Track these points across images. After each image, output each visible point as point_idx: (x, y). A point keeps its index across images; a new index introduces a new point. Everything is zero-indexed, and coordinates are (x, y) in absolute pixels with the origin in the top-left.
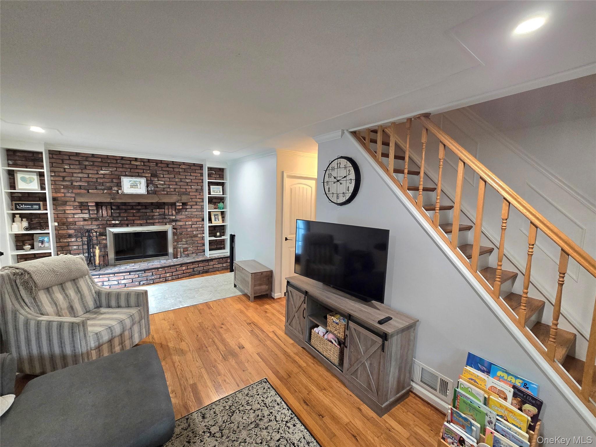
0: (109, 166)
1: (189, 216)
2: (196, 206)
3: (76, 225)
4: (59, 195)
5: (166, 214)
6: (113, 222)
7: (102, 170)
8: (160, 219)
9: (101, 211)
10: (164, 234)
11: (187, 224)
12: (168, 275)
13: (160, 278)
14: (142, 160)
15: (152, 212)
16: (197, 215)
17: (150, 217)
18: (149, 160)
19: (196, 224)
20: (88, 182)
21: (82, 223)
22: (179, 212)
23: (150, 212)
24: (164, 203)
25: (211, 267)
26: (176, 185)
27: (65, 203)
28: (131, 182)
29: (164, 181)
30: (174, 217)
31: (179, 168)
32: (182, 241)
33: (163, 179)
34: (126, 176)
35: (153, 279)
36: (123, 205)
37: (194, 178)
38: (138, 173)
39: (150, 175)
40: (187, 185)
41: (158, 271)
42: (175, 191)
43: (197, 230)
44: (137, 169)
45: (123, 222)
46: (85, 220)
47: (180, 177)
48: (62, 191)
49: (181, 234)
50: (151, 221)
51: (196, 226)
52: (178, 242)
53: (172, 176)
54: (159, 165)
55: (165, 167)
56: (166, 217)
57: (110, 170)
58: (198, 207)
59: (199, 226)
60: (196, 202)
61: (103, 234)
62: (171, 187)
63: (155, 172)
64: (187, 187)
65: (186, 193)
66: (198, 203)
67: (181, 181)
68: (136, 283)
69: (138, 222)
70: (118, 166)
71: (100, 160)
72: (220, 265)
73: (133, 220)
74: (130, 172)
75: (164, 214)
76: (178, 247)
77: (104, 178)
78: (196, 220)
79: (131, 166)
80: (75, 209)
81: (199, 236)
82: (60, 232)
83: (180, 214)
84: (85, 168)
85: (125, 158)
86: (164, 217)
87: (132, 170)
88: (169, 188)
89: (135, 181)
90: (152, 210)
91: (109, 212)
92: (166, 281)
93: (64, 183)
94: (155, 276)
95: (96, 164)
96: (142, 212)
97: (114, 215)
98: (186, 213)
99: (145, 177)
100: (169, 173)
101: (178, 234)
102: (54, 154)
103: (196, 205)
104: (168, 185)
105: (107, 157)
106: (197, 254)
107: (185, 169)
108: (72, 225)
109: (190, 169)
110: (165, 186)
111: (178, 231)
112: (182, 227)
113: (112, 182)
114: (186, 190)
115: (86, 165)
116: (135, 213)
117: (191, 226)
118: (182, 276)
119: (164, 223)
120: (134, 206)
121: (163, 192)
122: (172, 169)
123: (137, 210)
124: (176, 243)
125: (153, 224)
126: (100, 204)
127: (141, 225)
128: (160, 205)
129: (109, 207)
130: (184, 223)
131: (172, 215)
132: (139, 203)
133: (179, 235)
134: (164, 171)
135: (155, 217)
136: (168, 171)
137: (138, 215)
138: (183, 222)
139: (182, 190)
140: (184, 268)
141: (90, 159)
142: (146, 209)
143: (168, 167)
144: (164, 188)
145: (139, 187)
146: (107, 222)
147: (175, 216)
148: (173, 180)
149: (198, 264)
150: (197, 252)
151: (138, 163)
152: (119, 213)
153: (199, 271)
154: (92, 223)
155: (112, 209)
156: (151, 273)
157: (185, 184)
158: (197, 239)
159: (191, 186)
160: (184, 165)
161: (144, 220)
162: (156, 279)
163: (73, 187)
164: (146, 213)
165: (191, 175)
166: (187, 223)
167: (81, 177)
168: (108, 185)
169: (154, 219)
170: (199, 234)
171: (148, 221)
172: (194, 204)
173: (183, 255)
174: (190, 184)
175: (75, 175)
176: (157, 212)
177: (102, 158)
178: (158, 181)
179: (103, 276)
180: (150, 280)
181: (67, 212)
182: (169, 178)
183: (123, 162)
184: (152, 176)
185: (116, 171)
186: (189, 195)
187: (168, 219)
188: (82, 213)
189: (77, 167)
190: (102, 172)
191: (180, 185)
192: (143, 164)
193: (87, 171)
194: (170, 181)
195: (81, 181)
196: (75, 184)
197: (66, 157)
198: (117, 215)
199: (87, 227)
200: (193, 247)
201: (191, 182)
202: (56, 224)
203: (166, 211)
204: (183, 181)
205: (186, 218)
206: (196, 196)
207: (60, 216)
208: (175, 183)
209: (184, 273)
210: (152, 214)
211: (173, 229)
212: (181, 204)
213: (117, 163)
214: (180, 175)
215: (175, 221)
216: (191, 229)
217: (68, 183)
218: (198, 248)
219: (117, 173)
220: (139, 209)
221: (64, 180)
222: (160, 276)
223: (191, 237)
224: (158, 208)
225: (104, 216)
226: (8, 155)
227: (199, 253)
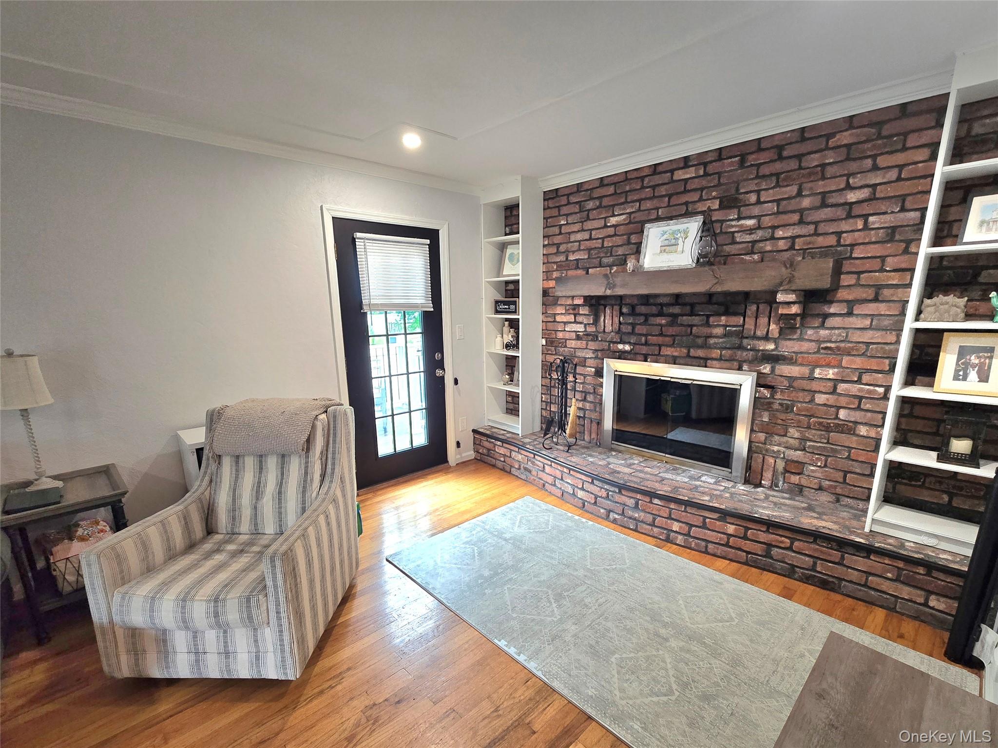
0: (626, 202)
1: (833, 345)
2: (873, 306)
3: (566, 346)
4: (552, 284)
5: (745, 334)
6: (620, 347)
7: (614, 216)
8: (725, 348)
9: (602, 318)
10: (728, 399)
11: (816, 375)
12: (676, 526)
13: (653, 524)
14: (702, 160)
15: (707, 324)
16: (868, 344)
17: (700, 341)
18: (721, 154)
19: (859, 381)
20: (589, 250)
21: (572, 344)
22: (793, 328)
23: (702, 325)
24: (745, 295)
25: (854, 575)
26: (801, 222)
27: (556, 301)
28: (665, 237)
29: (758, 217)
30: (771, 346)
31: (827, 148)
32: (785, 435)
33: (756, 211)
34: (658, 219)
35: (635, 519)
36: (642, 305)
37: (893, 175)
38: (686, 204)
39: (716, 205)
40: (849, 216)
41: (651, 502)
42: (792, 248)
43: (859, 408)
44: (686, 191)
45: (638, 348)
46: (578, 338)
47: (821, 186)
48: (555, 275)
49: (788, 409)
50: (700, 353)
51: (854, 389)
52: (770, 434)
53: (793, 190)
55: (772, 161)
56: (745, 341)
57: (628, 211)
58: (882, 308)
59: (869, 392)
60: (879, 288)
61: (599, 373)
62: (780, 233)
63: (733, 191)
64: (845, 226)
65: (840, 254)
66: (886, 293)
67: (824, 205)
68: (602, 511)
69: (667, 351)
70: (643, 196)
71: (611, 190)
72: (905, 592)
73: (660, 346)
74: (669, 206)
75: (741, 335)
76: (767, 450)
77: (615, 235)
78: (859, 362)
79: (671, 189)
80: (567, 313)
81: (863, 430)
82: (548, 358)
83: (795, 337)
84: (588, 218)
85: (660, 169)
86: (737, 341)
87: (674, 200)
88: (773, 238)
89: (674, 233)
90: (708, 316)
91: (616, 320)
93: (558, 259)
94: (642, 514)
95: (605, 202)
96: (682, 325)
97: (624, 329)
98: (823, 333)
99: (702, 213)
100: (779, 179)
101: (776, 406)
102: (550, 199)
103: (876, 299)
104: (770, 227)
105: (626, 177)
106: (838, 501)
107: (848, 146)
108: (561, 347)
109: (880, 136)
110: (759, 234)
111: (778, 396)
112: (795, 384)
113: (629, 243)
114: (839, 241)
115: (589, 210)
116: (668, 325)
117: (830, 384)
118: (720, 550)
119: (736, 364)
120: (668, 304)
121: (747, 258)
122: (793, 164)
123: (669, 319)
124: (762, 436)
125: (703, 363)
126: (602, 302)
127: (674, 361)
128: (732, 303)
129: (617, 308)
130: (805, 371)
131: (766, 338)
132: (677, 296)
133: (777, 410)
134: (764, 176)
135: (712, 341)
136: (777, 175)
137: (671, 331)
138: (801, 365)
139: (821, 241)
140: (731, 529)
141: (596, 194)
142: (692, 314)
143: (781, 158)
144: (754, 242)
145: (680, 248)
146: (609, 345)
147: (775, 341)
148: (793, 205)
149: (793, 540)
150: (839, 491)
151: (690, 173)
152: (633, 325)
153: (793, 566)
154: (587, 345)
155: (621, 314)
156: (633, 501)
157: (841, 212)
158: (852, 441)
159: (866, 217)
160: (851, 127)
161: (682, 347)
162: (642, 522)
163: (567, 265)
164: (691, 326)
165: (875, 168)
166: (818, 371)
167: (579, 241)
168: (620, 253)
169: (710, 347)
170: (866, 424)
171: (693, 352)
172: (864, 296)
173: (781, 483)
174: (866, 209)
175: (573, 238)
176: (720, 326)
177: (615, 184)
178: (739, 218)
180: (630, 518)
181: (558, 318)
182: (778, 201)
183: (657, 179)
184: (722, 207)
185: (639, 210)
186: (851, 258)
187: (751, 350)
188: (575, 322)
189: (575, 218)
190: (613, 221)
191: (816, 223)
192: (701, 172)
193: (589, 225)
194: (779, 213)
195: (579, 250)
196: (572, 257)
197: (564, 200)
198: (629, 329)
199: (579, 354)
200: (825, 466)
201: (872, 199)
202: (544, 342)
203: (750, 324)
204: (831, 201)
205: (818, 352)
206: (883, 258)
207: (550, 326)
208: (796, 217)
209: (727, 545)
210: (705, 331)
211: (759, 385)
212: (792, 297)
213: (643, 187)
214: (823, 178)
215: (774, 359)
216: (832, 399)
217: (562, 258)
218: (845, 477)
219: (639, 217)
220: (675, 316)
221: (558, 253)
222: (654, 519)
223: (828, 429)
224: (727, 313)
225: (607, 330)
226: (506, 217)
227: (847, 499)
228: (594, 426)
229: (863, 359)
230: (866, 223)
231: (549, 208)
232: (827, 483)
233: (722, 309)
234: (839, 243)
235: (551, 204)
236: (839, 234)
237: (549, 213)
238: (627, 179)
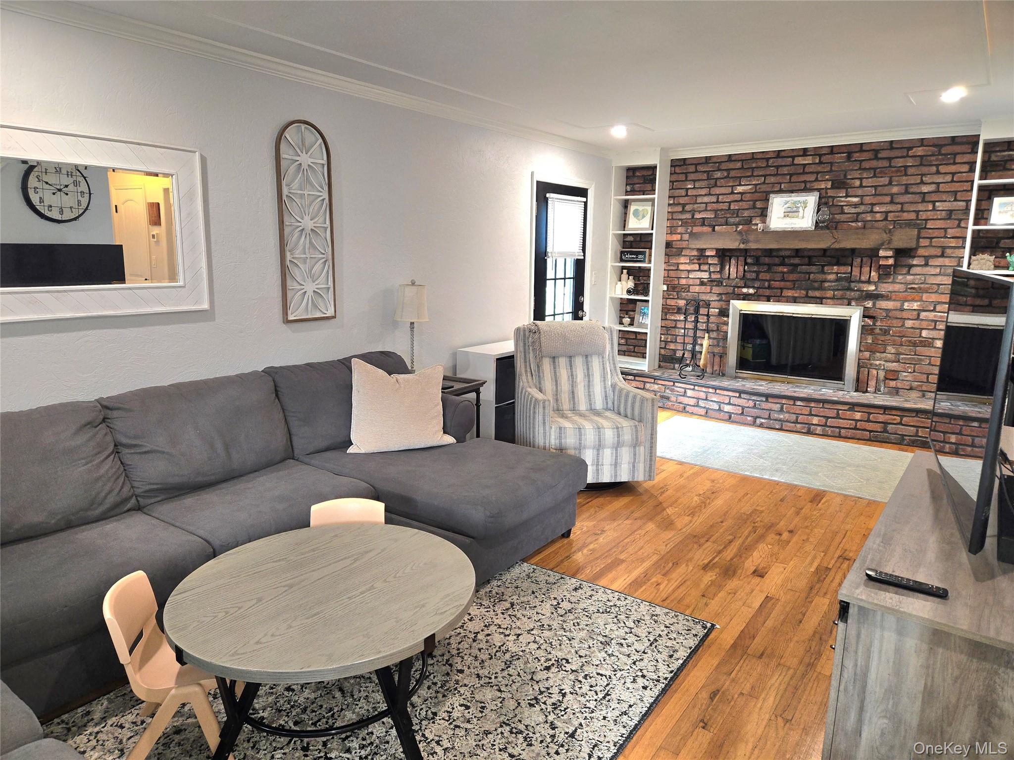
0: (752, 176)
1: (916, 286)
2: (941, 259)
3: (689, 291)
4: (676, 237)
5: (853, 279)
6: (745, 290)
7: (740, 185)
8: (838, 290)
9: (727, 267)
10: (840, 327)
11: (905, 307)
12: (815, 420)
13: (796, 422)
14: (817, 152)
15: (823, 272)
16: (939, 285)
17: (816, 285)
18: (832, 150)
19: (934, 310)
20: (716, 211)
21: (697, 289)
22: (888, 275)
23: (818, 273)
24: (853, 251)
26: (892, 202)
27: (679, 252)
28: (787, 205)
29: (862, 197)
30: (872, 288)
31: (908, 156)
32: (884, 352)
33: (860, 192)
34: (781, 191)
35: (780, 420)
36: (765, 256)
37: (948, 178)
38: (805, 182)
39: (829, 185)
40: (923, 201)
41: (794, 405)
42: (886, 219)
43: (935, 329)
44: (804, 173)
45: (761, 291)
46: (702, 283)
47: (905, 180)
48: (680, 230)
49: (885, 332)
50: (817, 294)
51: (931, 315)
52: (873, 352)
53: (885, 180)
54: (856, 156)
55: (870, 159)
56: (853, 285)
57: (754, 183)
58: (947, 262)
59: (941, 317)
60: (944, 248)
61: (724, 313)
62: (877, 209)
63: (842, 177)
64: (921, 207)
65: (919, 225)
66: (948, 251)
67: (907, 192)
68: (749, 418)
69: (790, 293)
70: (768, 173)
71: (739, 165)
73: (781, 289)
74: (790, 182)
75: (849, 280)
76: (871, 364)
77: (741, 200)
78: (934, 297)
79: (792, 170)
80: (691, 262)
81: (938, 343)
82: (669, 302)
83: (890, 281)
84: (716, 185)
85: (782, 154)
86: (847, 284)
87: (794, 179)
89: (795, 203)
90: (823, 266)
91: (741, 269)
92: (809, 433)
93: (684, 216)
94: (787, 415)
95: (732, 174)
96: (800, 273)
97: (748, 276)
98: (909, 278)
99: (819, 190)
100: (876, 172)
101: (877, 331)
102: (677, 166)
103: (942, 256)
104: (870, 204)
105: (753, 157)
106: (924, 396)
107: (921, 157)
108: (684, 292)
109: (940, 154)
110: (862, 208)
111: (878, 323)
112: (890, 315)
113: (754, 207)
114: (917, 216)
115: (716, 179)
116: (788, 272)
117: (916, 313)
118: (850, 433)
119: (846, 301)
120: (789, 257)
121: (853, 224)
122: (885, 163)
123: (791, 268)
124: (867, 354)
125: (820, 301)
126: (728, 254)
127: (795, 300)
128: (843, 257)
129: (742, 259)
130: (898, 304)
131: (869, 282)
132: (797, 250)
133: (878, 334)
134: (865, 169)
135: (827, 284)
136: (875, 169)
137: (792, 277)
138: (894, 300)
139: (905, 216)
140: (858, 416)
141: (723, 166)
142: (809, 264)
143: (876, 158)
144: (858, 214)
145: (801, 214)
146: (734, 289)
147: (875, 283)
148: (885, 190)
149: (902, 417)
150: (924, 388)
151: (808, 160)
152: (758, 273)
153: (903, 435)
154: (711, 289)
155: (746, 264)
156: (779, 406)
157: (918, 198)
159: (934, 202)
160: (922, 145)
161: (801, 289)
162: (787, 421)
163: (693, 222)
164: (809, 273)
165: (938, 172)
166: (906, 304)
167: (706, 203)
168: (745, 215)
169: (824, 289)
170: (940, 339)
171: (811, 293)
172: (935, 253)
173: (882, 388)
174: (934, 197)
175: (699, 200)
176: (833, 273)
177: (742, 161)
178: (847, 196)
179: (700, 389)
180: (776, 420)
181: (682, 267)
182: (875, 187)
183: (780, 162)
184: (833, 187)
185: (764, 183)
186: (925, 228)
187: (857, 291)
188: (700, 270)
189: (703, 184)
190: (740, 189)
191: (902, 204)
192: (817, 161)
193: (717, 191)
194: (875, 195)
195: (706, 210)
196: (697, 216)
197: (692, 169)
198: (754, 275)
199: (703, 297)
200: (914, 371)
201: (937, 191)
202: (665, 288)
203: (856, 272)
204: (911, 190)
205: (906, 291)
206: (945, 229)
207: (672, 274)
208: (888, 199)
209: (855, 428)
210: (821, 277)
211: (864, 316)
212: (890, 253)
213: (768, 166)
214: (906, 175)
215: (874, 297)
216: (917, 324)
217: (688, 216)
218: (928, 378)
219: (764, 188)
220: (796, 265)
221: (683, 211)
222: (797, 418)
223: (915, 345)
224: (838, 264)
225: (731, 277)
226: (627, 177)
227: (930, 394)
228: (717, 359)
229: (936, 295)
230: (934, 206)
231: (675, 173)
232: (916, 383)
233: (835, 261)
234: (917, 219)
235: (678, 170)
236: (917, 212)
237: (675, 177)
238: (753, 158)
